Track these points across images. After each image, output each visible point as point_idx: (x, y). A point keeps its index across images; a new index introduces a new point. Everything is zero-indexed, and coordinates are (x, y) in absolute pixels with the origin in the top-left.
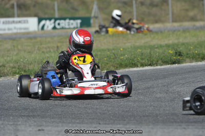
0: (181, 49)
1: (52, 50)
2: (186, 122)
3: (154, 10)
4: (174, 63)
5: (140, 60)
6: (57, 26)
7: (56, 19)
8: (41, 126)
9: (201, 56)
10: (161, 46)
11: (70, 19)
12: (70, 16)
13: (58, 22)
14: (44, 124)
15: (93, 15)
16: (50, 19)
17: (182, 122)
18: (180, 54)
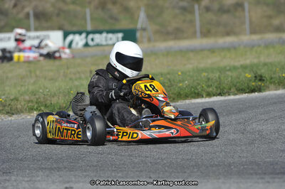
0: (263, 71)
1: (83, 76)
2: (271, 174)
3: (225, 18)
4: (253, 91)
5: (205, 87)
6: (90, 43)
7: (88, 33)
8: (68, 182)
10: (235, 68)
11: (108, 32)
12: (107, 27)
13: (91, 36)
14: (73, 179)
15: (139, 26)
16: (80, 33)
17: (265, 174)
18: (261, 79)
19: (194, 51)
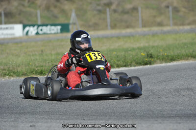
0: (152, 51)
4: (146, 64)
5: (116, 61)
6: (40, 32)
7: (39, 26)
9: (170, 57)
10: (134, 49)
11: (52, 25)
12: (51, 23)
13: (40, 28)
15: (71, 21)
16: (34, 26)
18: (151, 56)
19: (107, 38)
